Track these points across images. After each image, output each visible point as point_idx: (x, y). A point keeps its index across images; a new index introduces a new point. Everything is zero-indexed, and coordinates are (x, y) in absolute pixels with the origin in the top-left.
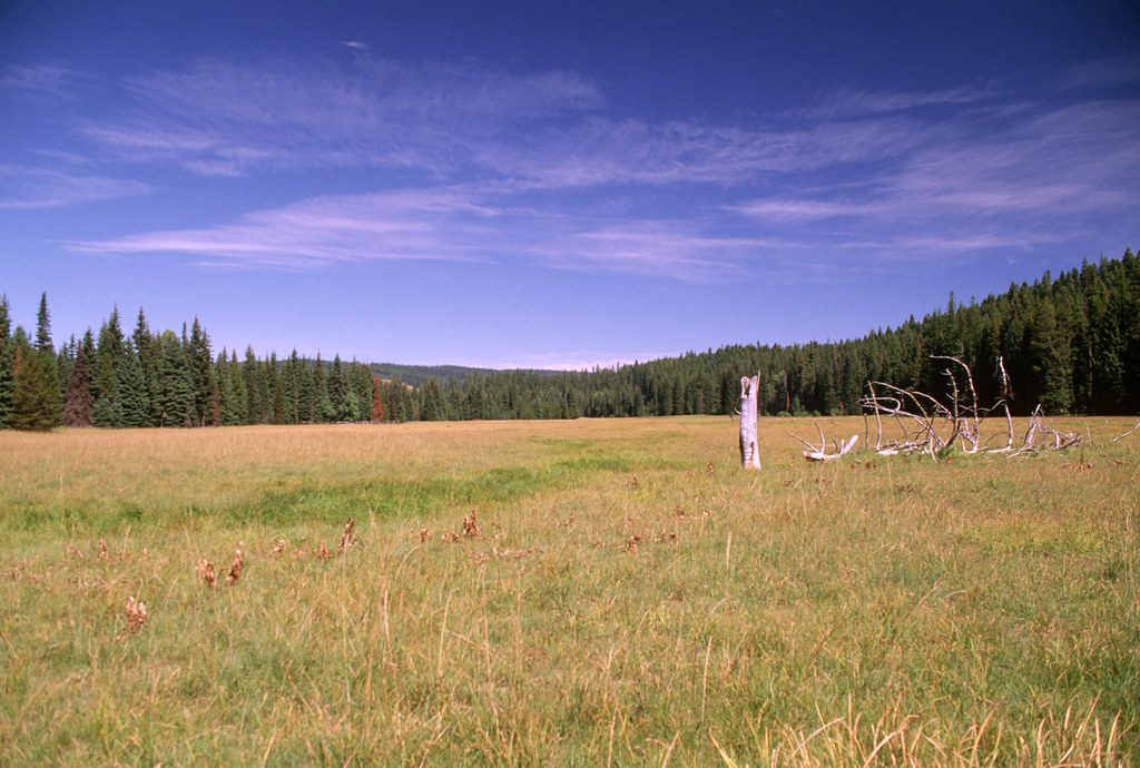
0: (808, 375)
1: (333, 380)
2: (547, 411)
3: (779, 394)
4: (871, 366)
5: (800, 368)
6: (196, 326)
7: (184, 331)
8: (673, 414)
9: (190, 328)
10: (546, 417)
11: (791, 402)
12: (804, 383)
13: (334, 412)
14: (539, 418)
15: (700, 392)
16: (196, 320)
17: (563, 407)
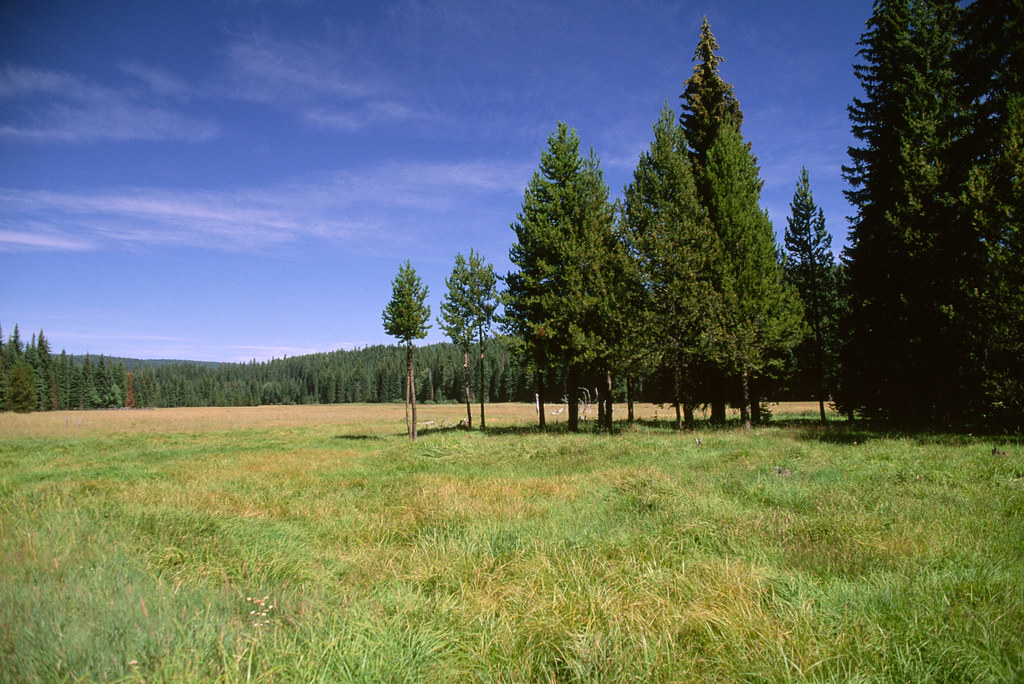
0: (447, 374)
1: (99, 375)
2: (236, 399)
3: (425, 387)
4: (495, 367)
5: (442, 367)
6: (41, 337)
7: (33, 340)
8: (336, 402)
9: (37, 338)
10: (236, 404)
11: (435, 393)
12: (445, 379)
13: (100, 401)
14: (231, 405)
15: (358, 384)
16: (42, 332)
17: (249, 396)
